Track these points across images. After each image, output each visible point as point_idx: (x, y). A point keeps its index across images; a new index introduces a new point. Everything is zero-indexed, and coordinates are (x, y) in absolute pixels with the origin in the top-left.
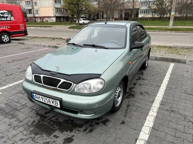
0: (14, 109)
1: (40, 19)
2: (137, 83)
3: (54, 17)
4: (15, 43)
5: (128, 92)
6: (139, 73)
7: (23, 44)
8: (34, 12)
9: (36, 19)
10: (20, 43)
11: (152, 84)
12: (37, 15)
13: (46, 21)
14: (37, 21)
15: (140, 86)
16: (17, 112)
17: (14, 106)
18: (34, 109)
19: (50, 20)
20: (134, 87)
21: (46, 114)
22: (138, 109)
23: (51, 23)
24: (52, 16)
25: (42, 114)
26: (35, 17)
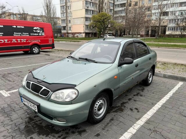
0: (12, 110)
1: (72, 35)
2: (132, 98)
3: (84, 33)
4: (43, 54)
5: (119, 106)
6: (140, 89)
7: (49, 55)
8: (67, 29)
9: (69, 34)
10: (47, 55)
11: (148, 101)
12: (70, 32)
13: (76, 36)
14: (69, 36)
15: (134, 101)
16: (14, 112)
17: (14, 107)
18: (27, 112)
19: (80, 36)
20: (128, 102)
21: (35, 118)
22: (119, 124)
23: (80, 38)
24: (82, 32)
25: (31, 117)
26: (68, 33)
